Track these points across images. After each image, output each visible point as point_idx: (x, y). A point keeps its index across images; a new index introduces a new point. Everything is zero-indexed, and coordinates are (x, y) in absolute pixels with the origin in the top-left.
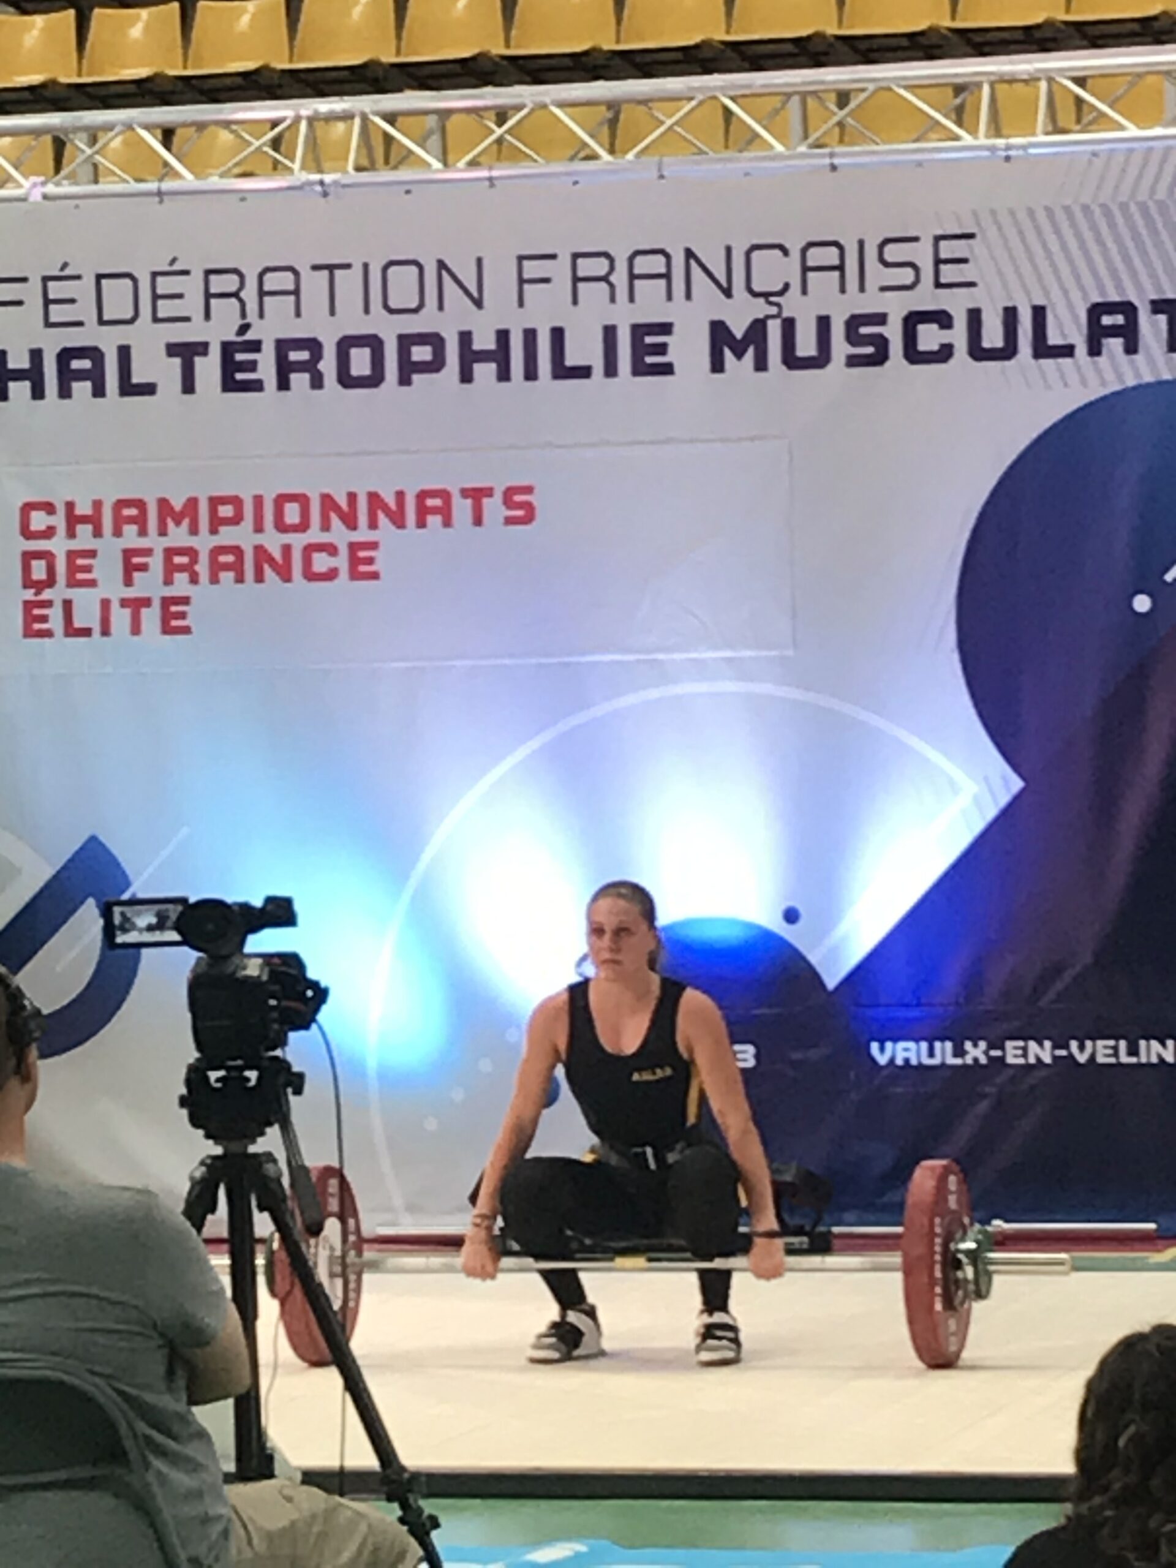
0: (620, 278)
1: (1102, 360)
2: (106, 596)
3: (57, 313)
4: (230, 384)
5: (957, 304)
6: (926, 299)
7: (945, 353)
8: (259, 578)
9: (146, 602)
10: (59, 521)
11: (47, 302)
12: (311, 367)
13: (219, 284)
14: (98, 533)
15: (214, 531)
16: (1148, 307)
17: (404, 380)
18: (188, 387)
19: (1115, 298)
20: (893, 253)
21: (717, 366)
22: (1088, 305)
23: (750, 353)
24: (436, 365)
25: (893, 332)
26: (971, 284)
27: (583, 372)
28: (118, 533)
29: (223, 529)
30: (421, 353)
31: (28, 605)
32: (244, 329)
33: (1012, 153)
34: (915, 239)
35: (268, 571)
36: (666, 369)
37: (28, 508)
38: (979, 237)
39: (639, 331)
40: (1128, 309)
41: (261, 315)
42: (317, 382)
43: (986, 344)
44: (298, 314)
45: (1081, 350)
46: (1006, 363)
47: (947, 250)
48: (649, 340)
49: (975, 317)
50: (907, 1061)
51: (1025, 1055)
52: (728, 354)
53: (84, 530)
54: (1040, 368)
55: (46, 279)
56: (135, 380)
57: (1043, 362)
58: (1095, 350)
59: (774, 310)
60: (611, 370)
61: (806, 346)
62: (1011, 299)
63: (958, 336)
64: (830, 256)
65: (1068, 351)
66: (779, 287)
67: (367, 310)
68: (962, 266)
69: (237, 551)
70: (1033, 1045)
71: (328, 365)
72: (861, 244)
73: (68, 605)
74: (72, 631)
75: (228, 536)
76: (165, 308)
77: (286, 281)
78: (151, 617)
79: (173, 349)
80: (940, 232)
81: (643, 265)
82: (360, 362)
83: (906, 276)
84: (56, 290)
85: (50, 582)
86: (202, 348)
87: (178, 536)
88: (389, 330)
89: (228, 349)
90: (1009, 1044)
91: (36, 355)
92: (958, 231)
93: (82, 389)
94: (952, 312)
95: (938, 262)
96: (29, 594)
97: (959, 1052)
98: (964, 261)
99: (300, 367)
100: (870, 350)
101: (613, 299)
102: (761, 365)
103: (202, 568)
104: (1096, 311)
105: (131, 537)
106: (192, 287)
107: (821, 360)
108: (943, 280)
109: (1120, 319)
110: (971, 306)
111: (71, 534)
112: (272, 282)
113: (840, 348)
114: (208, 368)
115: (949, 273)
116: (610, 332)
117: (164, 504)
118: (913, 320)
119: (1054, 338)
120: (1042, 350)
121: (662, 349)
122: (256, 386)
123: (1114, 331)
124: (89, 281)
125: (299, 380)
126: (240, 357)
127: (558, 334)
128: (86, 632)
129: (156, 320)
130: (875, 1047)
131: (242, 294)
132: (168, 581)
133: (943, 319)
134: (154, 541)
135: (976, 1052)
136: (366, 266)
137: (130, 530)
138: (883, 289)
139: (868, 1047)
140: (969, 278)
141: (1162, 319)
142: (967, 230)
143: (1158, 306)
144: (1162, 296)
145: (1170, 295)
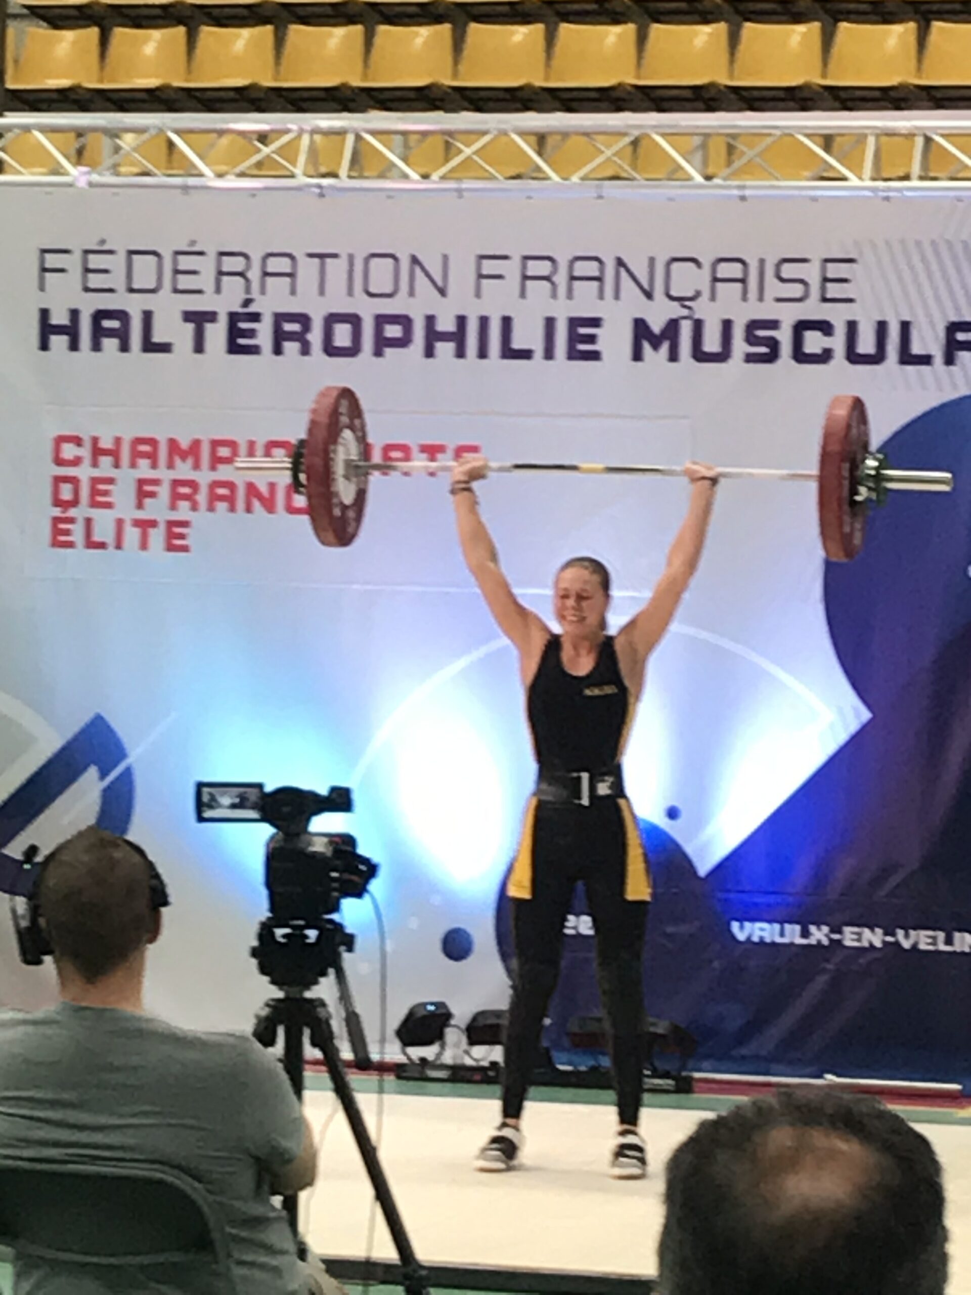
0: (561, 279)
1: (955, 369)
2: (120, 516)
3: (95, 281)
4: (234, 348)
5: (837, 316)
6: (813, 310)
7: (825, 356)
8: (249, 509)
9: (153, 524)
10: (85, 452)
11: (87, 270)
12: (301, 338)
13: (230, 264)
14: (117, 465)
15: (213, 468)
17: (378, 353)
18: (199, 347)
19: (968, 318)
20: (788, 271)
21: (637, 356)
22: (949, 322)
23: (665, 347)
24: (403, 342)
25: (784, 336)
26: (850, 300)
27: (526, 354)
28: (133, 465)
29: (222, 467)
30: (393, 331)
31: (56, 520)
32: (247, 302)
33: (892, 194)
34: (807, 261)
35: (256, 504)
36: (594, 356)
37: (61, 440)
38: (859, 262)
39: (574, 323)
41: (263, 291)
42: (305, 350)
43: (861, 350)
44: (293, 292)
45: (938, 359)
46: (875, 367)
47: (834, 270)
48: (583, 331)
49: (852, 327)
50: (761, 938)
51: (859, 940)
52: (647, 347)
53: (106, 461)
54: (904, 371)
55: (87, 252)
56: (157, 338)
57: (907, 367)
58: (950, 360)
59: (685, 312)
60: (549, 354)
61: (711, 344)
62: (883, 314)
63: (837, 343)
64: (735, 270)
65: (926, 360)
66: (690, 294)
67: (350, 292)
68: (845, 285)
69: (230, 485)
70: (867, 932)
71: (315, 337)
72: (762, 262)
73: (88, 522)
74: (92, 544)
75: (224, 473)
76: (185, 282)
77: (283, 265)
78: (157, 537)
79: (189, 316)
80: (827, 255)
81: (582, 268)
82: (342, 335)
83: (796, 290)
84: (95, 261)
85: (75, 503)
86: (211, 317)
87: (184, 471)
88: (367, 310)
89: (234, 318)
90: (847, 930)
91: (75, 314)
92: (840, 255)
93: (110, 344)
94: (833, 322)
95: (826, 280)
96: (57, 512)
97: (805, 934)
98: (844, 280)
99: (292, 337)
100: (763, 350)
101: (554, 295)
102: (673, 357)
103: (202, 497)
104: (952, 329)
105: (144, 470)
106: (207, 266)
107: (722, 356)
108: (829, 296)
110: (851, 318)
111: (95, 464)
112: (274, 265)
113: (740, 346)
114: (216, 333)
115: (833, 290)
116: (550, 323)
117: (173, 444)
118: (801, 327)
119: (916, 349)
120: (907, 358)
121: (592, 339)
122: (253, 350)
123: (966, 345)
124: (121, 257)
125: (292, 347)
126: (243, 325)
127: (507, 322)
128: (102, 545)
129: (176, 291)
130: (735, 926)
131: (249, 275)
132: (173, 507)
133: (825, 327)
134: (164, 474)
135: (819, 935)
136: (351, 258)
137: (144, 463)
138: (779, 300)
139: (730, 925)
140: (849, 296)
142: (850, 256)
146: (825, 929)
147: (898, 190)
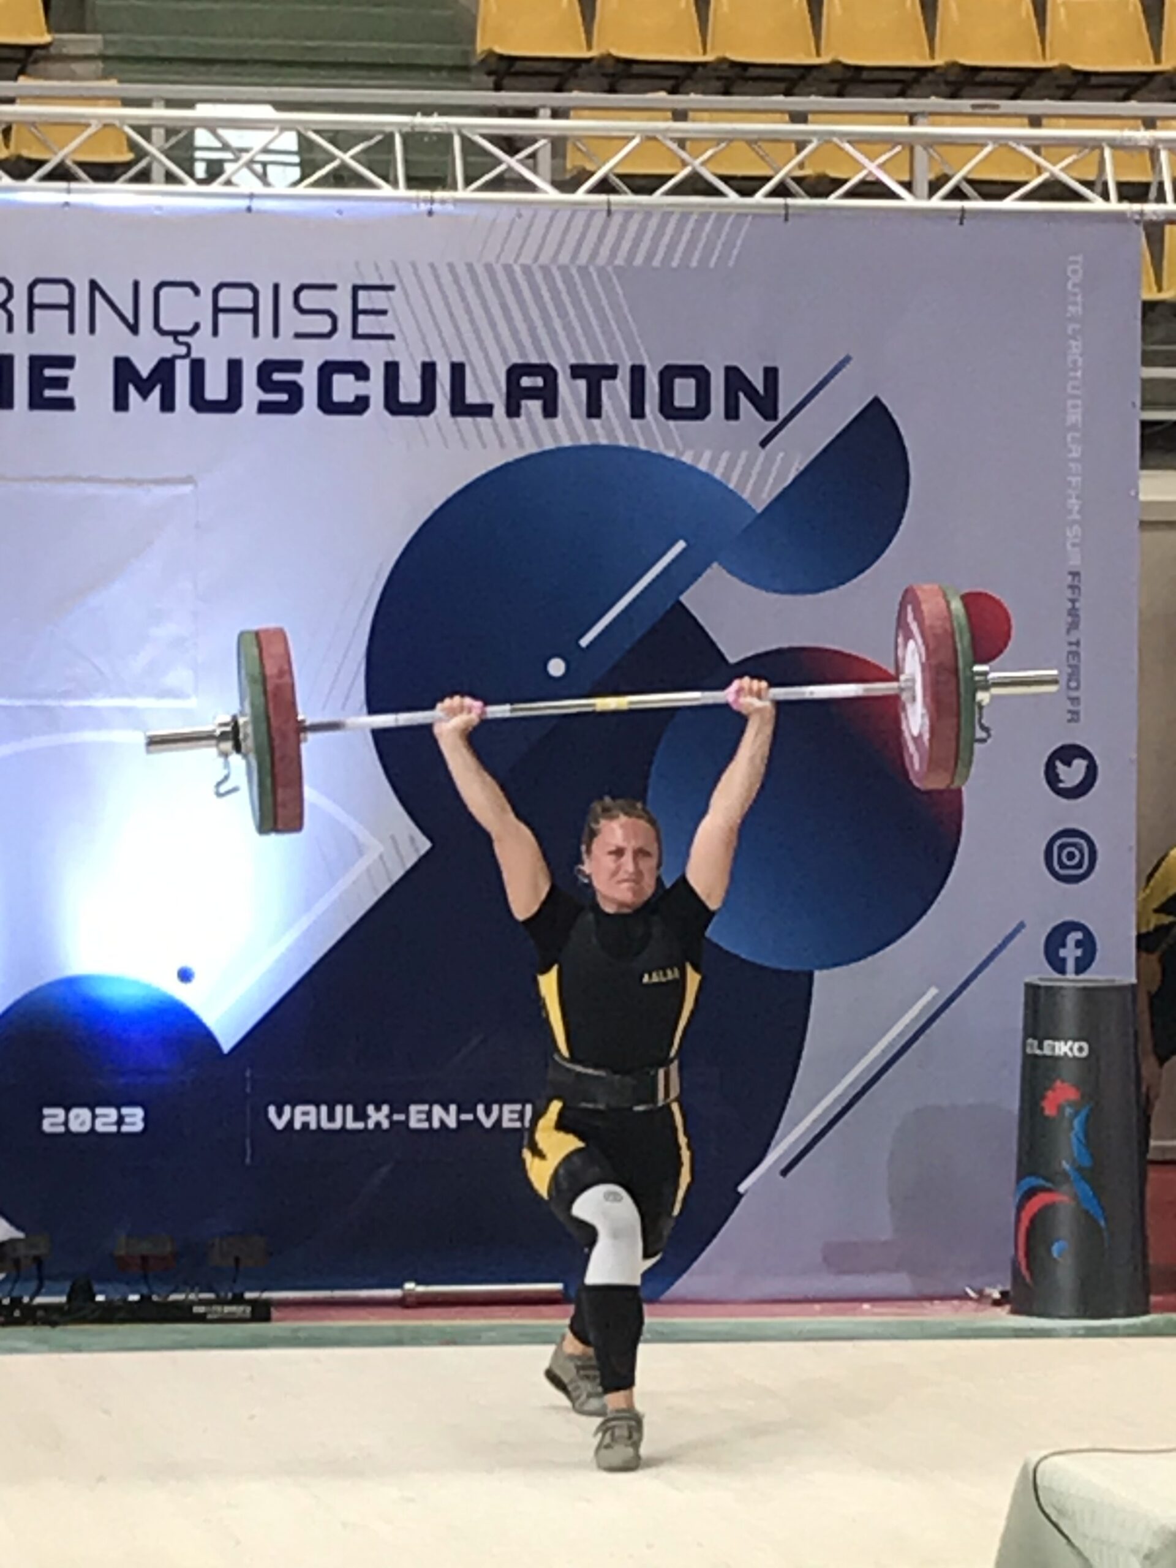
0: (20, 306)
1: (521, 421)
5: (374, 356)
6: (342, 348)
7: (360, 405)
16: (568, 371)
19: (534, 360)
20: (308, 299)
21: (121, 403)
22: (510, 364)
23: (156, 394)
25: (308, 380)
26: (391, 337)
33: (436, 207)
34: (333, 287)
36: (67, 404)
38: (398, 289)
39: (37, 363)
40: (547, 372)
43: (403, 398)
45: (499, 410)
46: (422, 419)
47: (365, 300)
48: (49, 372)
49: (392, 370)
51: (429, 1118)
52: (133, 392)
54: (458, 424)
57: (461, 419)
58: (513, 411)
59: (183, 350)
60: (5, 402)
61: (216, 388)
62: (430, 356)
63: (375, 388)
64: (244, 298)
65: (485, 410)
66: (188, 327)
68: (381, 318)
70: (437, 1110)
72: (276, 287)
80: (359, 282)
81: (42, 294)
83: (323, 324)
90: (413, 1108)
92: (375, 281)
94: (367, 362)
95: (356, 312)
97: (360, 1115)
98: (383, 312)
100: (284, 397)
101: (10, 328)
102: (168, 404)
104: (515, 372)
107: (232, 403)
108: (360, 331)
109: (539, 382)
110: (390, 359)
113: (252, 393)
115: (366, 324)
116: (5, 362)
118: (327, 371)
119: (472, 397)
120: (460, 407)
121: (62, 383)
123: (532, 393)
133: (360, 371)
135: (379, 1116)
138: (298, 336)
139: (266, 1113)
140: (387, 331)
141: (582, 384)
142: (387, 282)
143: (577, 371)
144: (581, 362)
145: (590, 360)
146: (385, 1109)
147: (443, 202)
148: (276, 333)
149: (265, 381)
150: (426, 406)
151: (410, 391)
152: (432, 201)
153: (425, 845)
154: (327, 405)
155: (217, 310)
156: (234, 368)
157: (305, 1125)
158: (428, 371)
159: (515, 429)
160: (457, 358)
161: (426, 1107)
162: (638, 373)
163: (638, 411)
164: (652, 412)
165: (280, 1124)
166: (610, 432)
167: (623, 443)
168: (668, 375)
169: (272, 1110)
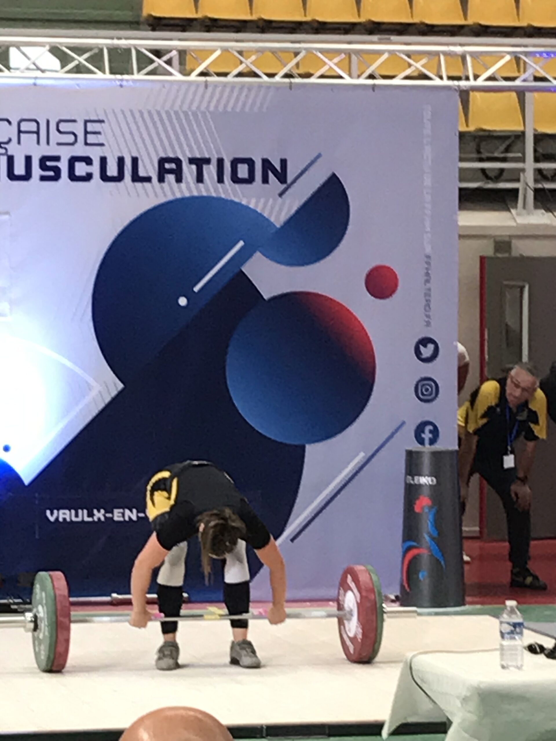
1: (165, 185)
5: (95, 154)
6: (80, 150)
7: (88, 177)
16: (187, 161)
19: (172, 155)
20: (63, 127)
22: (159, 157)
25: (63, 165)
26: (102, 145)
33: (124, 83)
34: (74, 121)
38: (106, 122)
40: (177, 161)
43: (109, 174)
45: (155, 179)
46: (118, 184)
47: (91, 127)
49: (103, 161)
51: (123, 515)
54: (135, 186)
57: (136, 184)
58: (161, 179)
59: (3, 151)
62: (121, 153)
63: (95, 169)
64: (33, 127)
65: (148, 179)
66: (5, 140)
68: (99, 136)
70: (127, 512)
72: (48, 122)
80: (87, 118)
83: (70, 138)
90: (116, 511)
92: (95, 118)
94: (92, 157)
95: (86, 133)
97: (91, 514)
98: (99, 133)
100: (51, 173)
104: (162, 161)
107: (27, 177)
108: (88, 142)
109: (173, 166)
110: (102, 155)
113: (37, 171)
115: (91, 139)
118: (73, 161)
119: (142, 173)
120: (136, 178)
123: (170, 171)
133: (88, 161)
135: (99, 515)
138: (59, 144)
139: (45, 513)
140: (101, 142)
141: (194, 167)
142: (101, 118)
143: (192, 161)
144: (194, 156)
145: (198, 156)
146: (102, 511)
147: (127, 81)
148: (48, 143)
149: (43, 166)
150: (120, 178)
151: (112, 170)
152: (122, 80)
153: (121, 386)
154: (73, 177)
155: (20, 132)
156: (28, 160)
157: (64, 519)
158: (121, 161)
159: (162, 188)
160: (135, 155)
161: (121, 510)
162: (220, 162)
163: (220, 180)
164: (228, 180)
165: (52, 519)
166: (207, 190)
167: (214, 195)
168: (235, 162)
169: (48, 513)
